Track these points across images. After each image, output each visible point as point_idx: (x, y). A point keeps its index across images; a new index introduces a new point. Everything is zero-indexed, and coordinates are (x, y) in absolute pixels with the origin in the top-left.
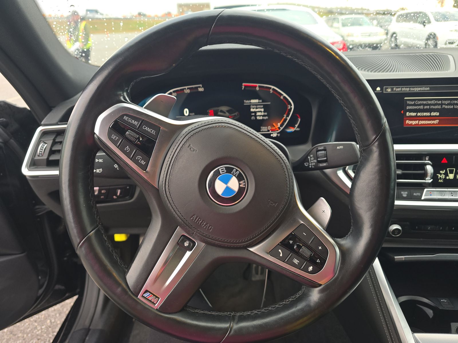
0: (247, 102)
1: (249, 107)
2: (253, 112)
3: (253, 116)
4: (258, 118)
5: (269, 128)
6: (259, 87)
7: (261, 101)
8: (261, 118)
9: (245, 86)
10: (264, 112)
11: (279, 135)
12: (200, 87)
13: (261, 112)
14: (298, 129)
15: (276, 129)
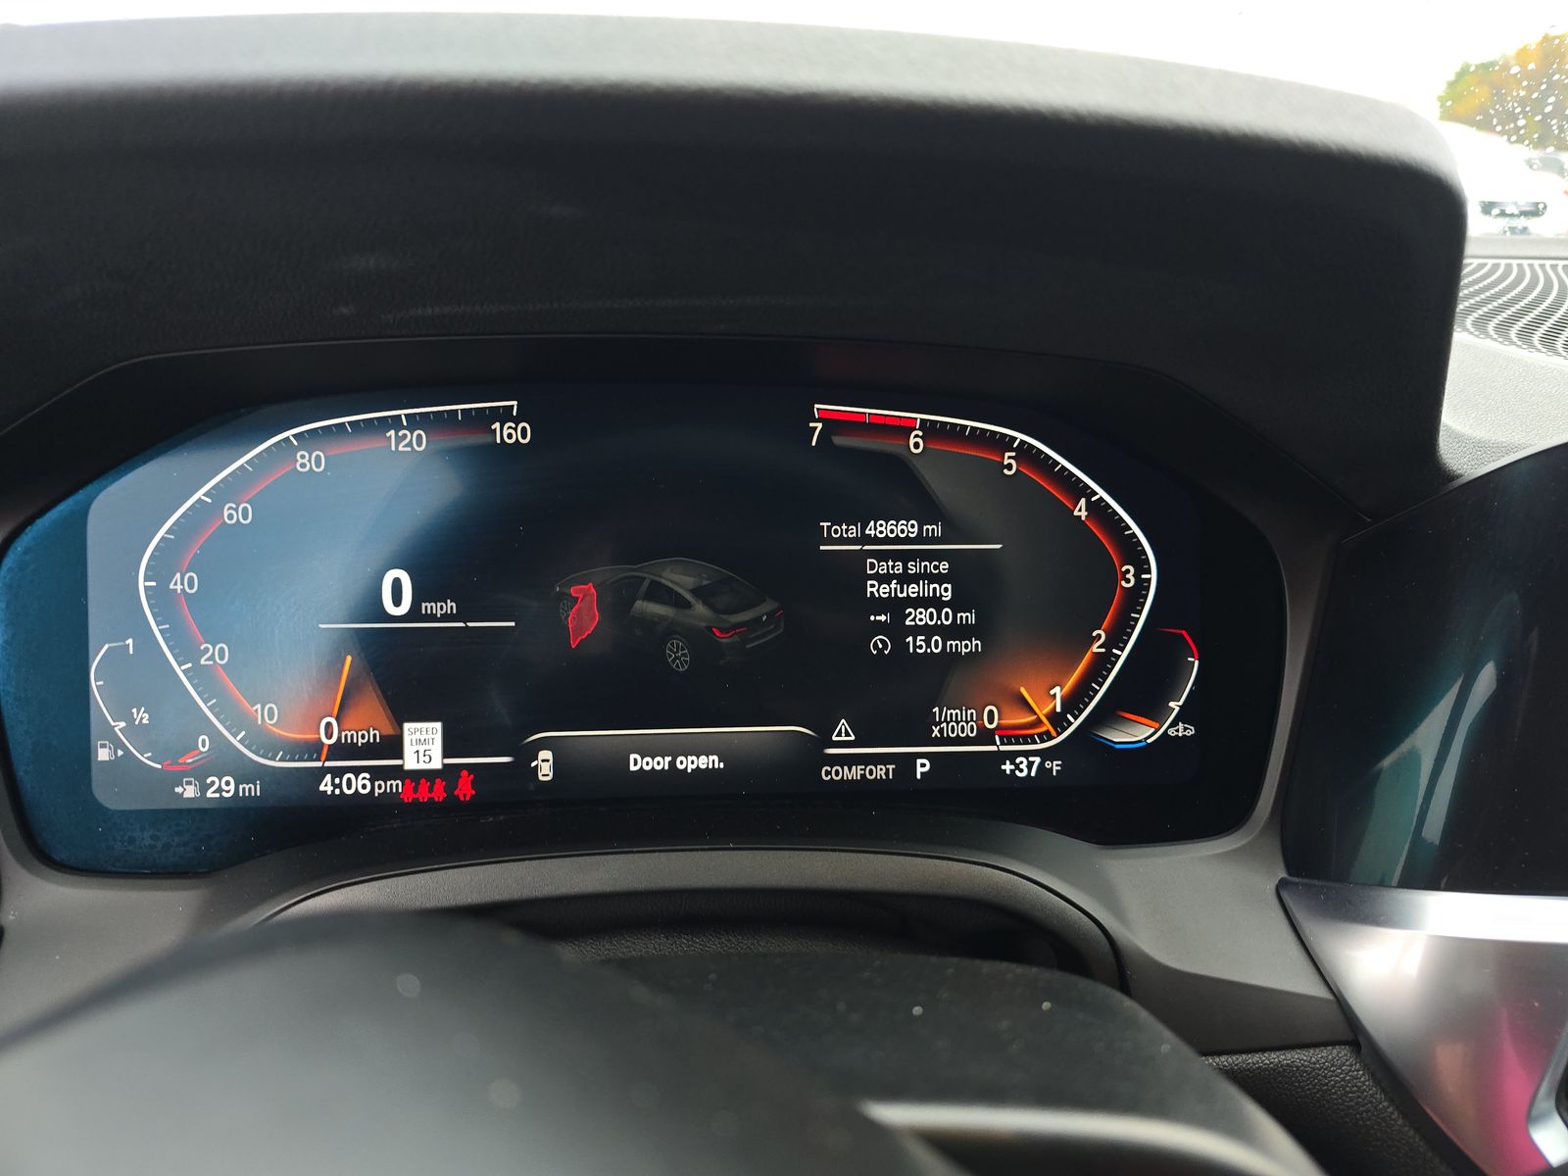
0: (839, 537)
1: (852, 570)
2: (881, 605)
3: (880, 628)
4: (918, 644)
5: (994, 716)
6: (930, 430)
7: (934, 529)
8: (937, 644)
9: (829, 421)
10: (956, 605)
11: (1055, 766)
12: (504, 416)
13: (936, 602)
14: (1183, 730)
15: (1038, 723)
